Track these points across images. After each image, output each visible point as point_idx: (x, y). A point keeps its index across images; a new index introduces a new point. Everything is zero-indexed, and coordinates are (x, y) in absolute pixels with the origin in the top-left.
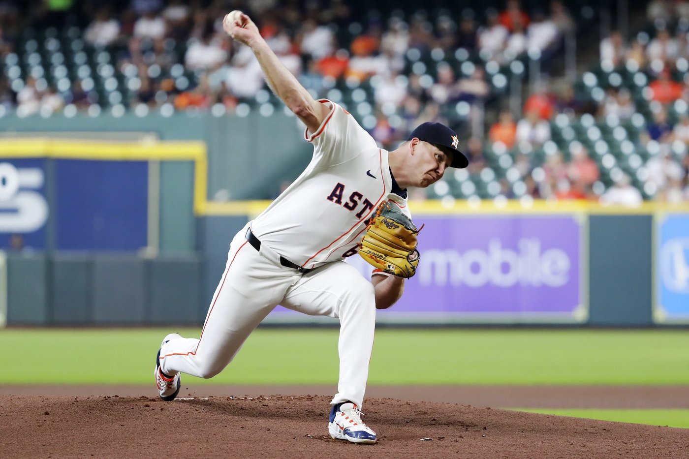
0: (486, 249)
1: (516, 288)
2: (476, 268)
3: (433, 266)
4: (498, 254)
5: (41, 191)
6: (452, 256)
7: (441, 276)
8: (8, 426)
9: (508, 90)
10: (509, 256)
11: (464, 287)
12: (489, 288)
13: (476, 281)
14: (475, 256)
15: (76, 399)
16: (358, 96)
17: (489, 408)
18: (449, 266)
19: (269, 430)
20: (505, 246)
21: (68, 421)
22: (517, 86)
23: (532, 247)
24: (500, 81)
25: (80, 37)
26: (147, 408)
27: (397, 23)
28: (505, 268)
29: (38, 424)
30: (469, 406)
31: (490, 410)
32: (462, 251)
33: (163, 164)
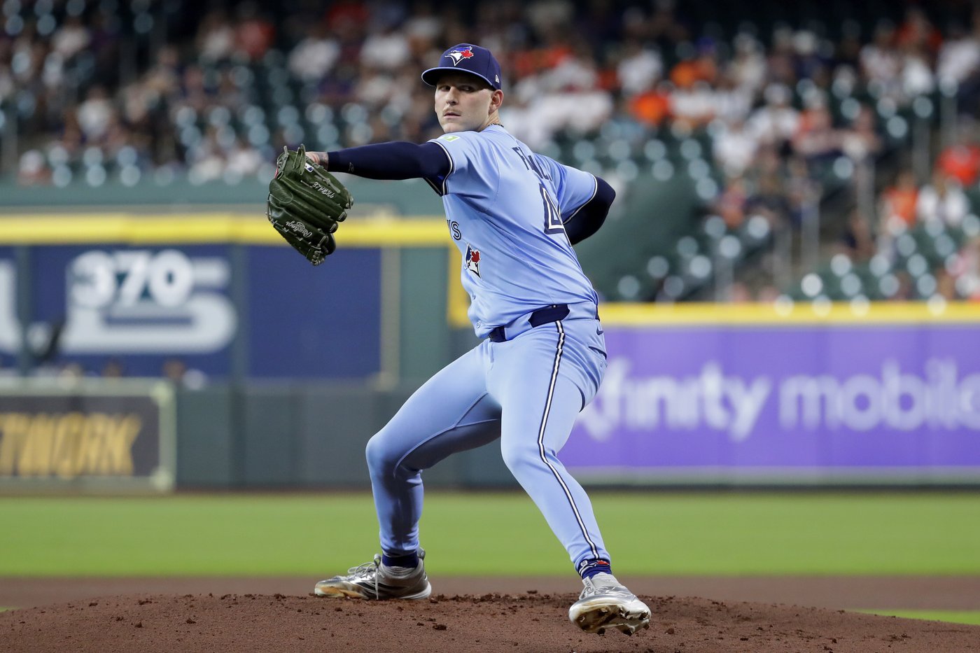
0: (877, 375)
1: (923, 431)
2: (862, 403)
3: (800, 400)
4: (894, 383)
5: (225, 292)
6: (828, 386)
7: (812, 413)
8: (134, 640)
9: (909, 140)
10: (912, 385)
11: (845, 431)
12: (881, 431)
13: (863, 421)
14: (861, 384)
15: (235, 600)
16: (690, 150)
17: (843, 611)
18: (823, 401)
19: (516, 644)
20: (905, 370)
21: (221, 633)
22: (923, 134)
23: (946, 371)
24: (898, 128)
25: (283, 65)
26: (338, 613)
27: (746, 42)
28: (906, 402)
29: (178, 637)
30: (813, 609)
31: (843, 614)
32: (842, 378)
33: (407, 252)
